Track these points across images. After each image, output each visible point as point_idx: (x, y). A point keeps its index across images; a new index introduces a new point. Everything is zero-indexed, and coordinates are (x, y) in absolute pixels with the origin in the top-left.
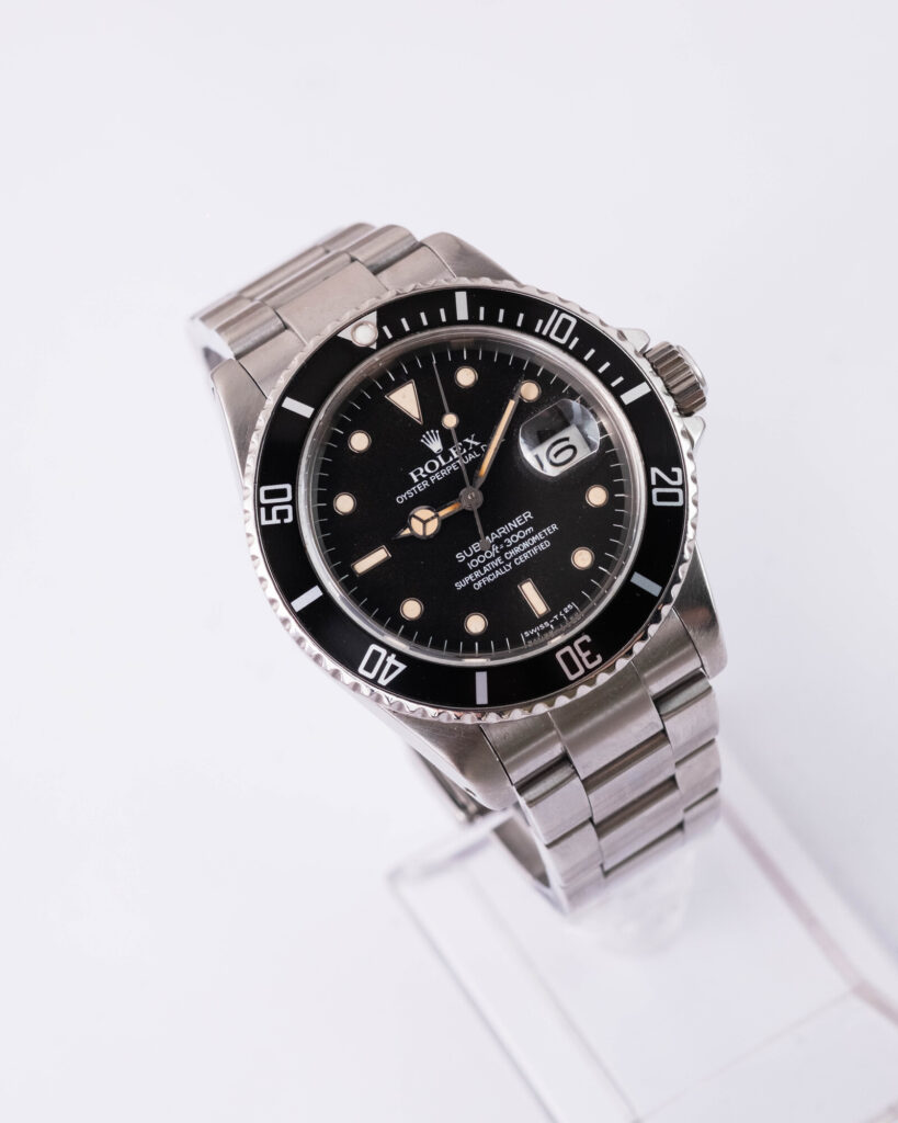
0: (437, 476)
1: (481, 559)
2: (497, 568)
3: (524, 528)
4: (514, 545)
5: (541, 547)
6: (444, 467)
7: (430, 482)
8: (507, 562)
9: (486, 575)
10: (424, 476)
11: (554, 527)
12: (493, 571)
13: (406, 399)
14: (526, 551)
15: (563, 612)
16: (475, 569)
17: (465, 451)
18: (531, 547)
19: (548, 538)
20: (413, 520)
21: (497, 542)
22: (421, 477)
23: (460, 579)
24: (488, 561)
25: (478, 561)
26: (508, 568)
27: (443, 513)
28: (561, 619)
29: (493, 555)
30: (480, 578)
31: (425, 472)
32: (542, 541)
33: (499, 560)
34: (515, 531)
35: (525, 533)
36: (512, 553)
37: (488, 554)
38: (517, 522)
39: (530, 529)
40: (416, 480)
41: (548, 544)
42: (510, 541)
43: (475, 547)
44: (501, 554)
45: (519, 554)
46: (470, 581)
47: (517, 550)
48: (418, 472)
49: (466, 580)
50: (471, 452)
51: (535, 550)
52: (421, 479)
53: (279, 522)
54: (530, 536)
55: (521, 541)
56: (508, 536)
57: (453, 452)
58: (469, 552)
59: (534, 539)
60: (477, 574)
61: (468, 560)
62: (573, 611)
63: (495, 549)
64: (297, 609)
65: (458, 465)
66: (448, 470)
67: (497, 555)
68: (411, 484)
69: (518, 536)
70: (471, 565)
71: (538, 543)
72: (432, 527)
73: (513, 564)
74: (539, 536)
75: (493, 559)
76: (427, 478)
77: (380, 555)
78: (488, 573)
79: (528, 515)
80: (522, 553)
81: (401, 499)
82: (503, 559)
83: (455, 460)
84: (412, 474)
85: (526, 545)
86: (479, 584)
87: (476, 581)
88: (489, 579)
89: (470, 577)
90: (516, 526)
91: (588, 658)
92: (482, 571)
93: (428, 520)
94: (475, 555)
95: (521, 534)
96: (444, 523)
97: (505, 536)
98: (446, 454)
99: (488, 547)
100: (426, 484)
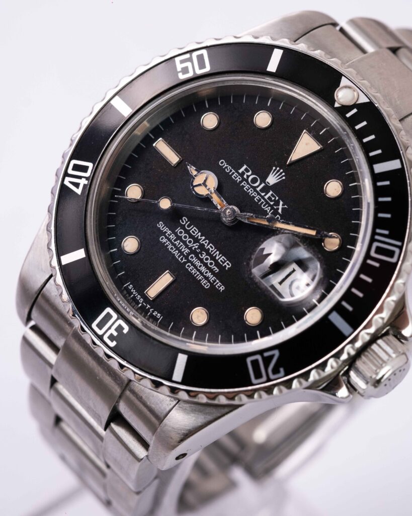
0: (247, 186)
1: (185, 237)
2: (180, 251)
3: (217, 264)
4: (201, 260)
5: (204, 282)
6: (255, 190)
7: (241, 182)
8: (187, 258)
9: (173, 244)
10: (245, 176)
11: (222, 288)
12: (177, 249)
13: (306, 146)
14: (198, 270)
15: (153, 312)
16: (176, 234)
17: (272, 203)
18: (202, 274)
19: (212, 285)
20: (205, 175)
21: (202, 247)
22: (244, 175)
23: (166, 224)
24: (184, 242)
25: (183, 235)
26: (182, 259)
27: (216, 199)
28: (148, 311)
29: (190, 245)
30: (169, 240)
31: (248, 177)
32: (209, 281)
33: (187, 251)
34: (213, 258)
35: (213, 267)
36: (194, 260)
37: (190, 242)
38: (220, 258)
39: (217, 270)
40: (240, 171)
41: (205, 284)
42: (204, 256)
43: (194, 231)
44: (192, 251)
45: (194, 265)
46: (166, 232)
47: (198, 264)
48: (247, 170)
49: (166, 229)
50: (272, 208)
51: (200, 278)
53: (179, 70)
54: (211, 271)
55: (206, 265)
56: (208, 253)
57: (269, 194)
58: (189, 226)
59: (209, 274)
60: (172, 237)
61: (183, 227)
62: (155, 319)
63: (196, 246)
64: (113, 102)
65: (259, 200)
66: (254, 194)
67: (190, 249)
68: (237, 168)
69: (209, 261)
70: (178, 230)
71: (207, 278)
72: (201, 191)
73: (186, 263)
74: (212, 278)
75: (187, 246)
76: (243, 179)
77: (172, 157)
78: (175, 245)
79: (228, 265)
80: (196, 267)
81: (223, 163)
82: (188, 254)
83: (263, 197)
84: (245, 167)
85: (203, 269)
86: (164, 240)
87: (166, 237)
88: (170, 247)
89: (169, 232)
90: (217, 258)
91: (111, 335)
92: (175, 241)
93: (206, 186)
94: (187, 232)
95: (211, 264)
96: (207, 200)
97: (207, 251)
98: (266, 189)
99: (196, 240)
100: (239, 179)
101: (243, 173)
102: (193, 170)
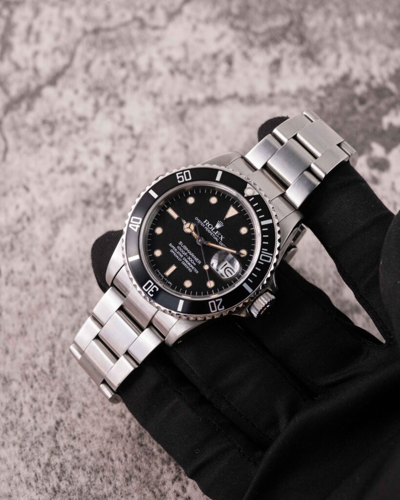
0: (207, 229)
3: (195, 262)
4: (188, 260)
5: (189, 269)
6: (211, 231)
8: (182, 259)
11: (197, 272)
12: (178, 255)
13: (232, 212)
14: (187, 264)
15: (168, 282)
16: (177, 249)
19: (193, 271)
20: (189, 224)
21: (188, 254)
23: (173, 244)
24: (181, 252)
25: (180, 249)
26: (180, 260)
27: (194, 234)
28: (166, 281)
30: (174, 251)
34: (193, 259)
36: (185, 260)
37: (183, 252)
38: (196, 259)
39: (195, 264)
40: (204, 222)
41: (191, 271)
42: (189, 258)
43: (185, 247)
45: (185, 262)
46: (173, 248)
47: (187, 261)
48: (207, 222)
50: (218, 238)
51: (188, 267)
52: (205, 224)
53: (178, 178)
54: (193, 264)
55: (190, 262)
56: (191, 258)
57: (217, 232)
58: (183, 245)
59: (192, 266)
61: (180, 246)
62: (169, 285)
63: (186, 254)
64: (150, 192)
66: (210, 232)
68: (203, 221)
69: (192, 261)
70: (178, 247)
71: (191, 268)
72: (188, 231)
73: (182, 261)
74: (193, 268)
75: (182, 254)
77: (175, 216)
78: (177, 253)
79: (199, 262)
82: (183, 257)
84: (206, 220)
85: (189, 264)
86: (172, 251)
88: (175, 254)
91: (151, 291)
92: (177, 251)
93: (190, 229)
94: (182, 248)
96: (191, 234)
97: (191, 256)
98: (215, 230)
99: (186, 252)
100: (204, 226)
101: (205, 223)
102: (184, 222)
